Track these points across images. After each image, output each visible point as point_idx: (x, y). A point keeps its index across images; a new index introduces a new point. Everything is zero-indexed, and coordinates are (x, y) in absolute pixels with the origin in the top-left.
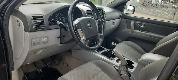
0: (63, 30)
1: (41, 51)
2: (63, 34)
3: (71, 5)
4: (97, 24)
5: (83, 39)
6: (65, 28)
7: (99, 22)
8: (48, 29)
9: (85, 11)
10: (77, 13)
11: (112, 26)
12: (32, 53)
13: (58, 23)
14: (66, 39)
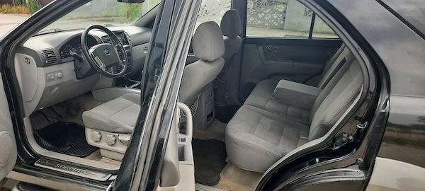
0: (77, 61)
1: (57, 89)
2: (79, 66)
3: (83, 32)
4: (116, 50)
5: (102, 66)
6: (80, 60)
7: (118, 47)
8: (61, 63)
9: (100, 37)
10: (91, 41)
11: (146, 52)
12: (48, 90)
13: (72, 53)
14: (84, 71)
